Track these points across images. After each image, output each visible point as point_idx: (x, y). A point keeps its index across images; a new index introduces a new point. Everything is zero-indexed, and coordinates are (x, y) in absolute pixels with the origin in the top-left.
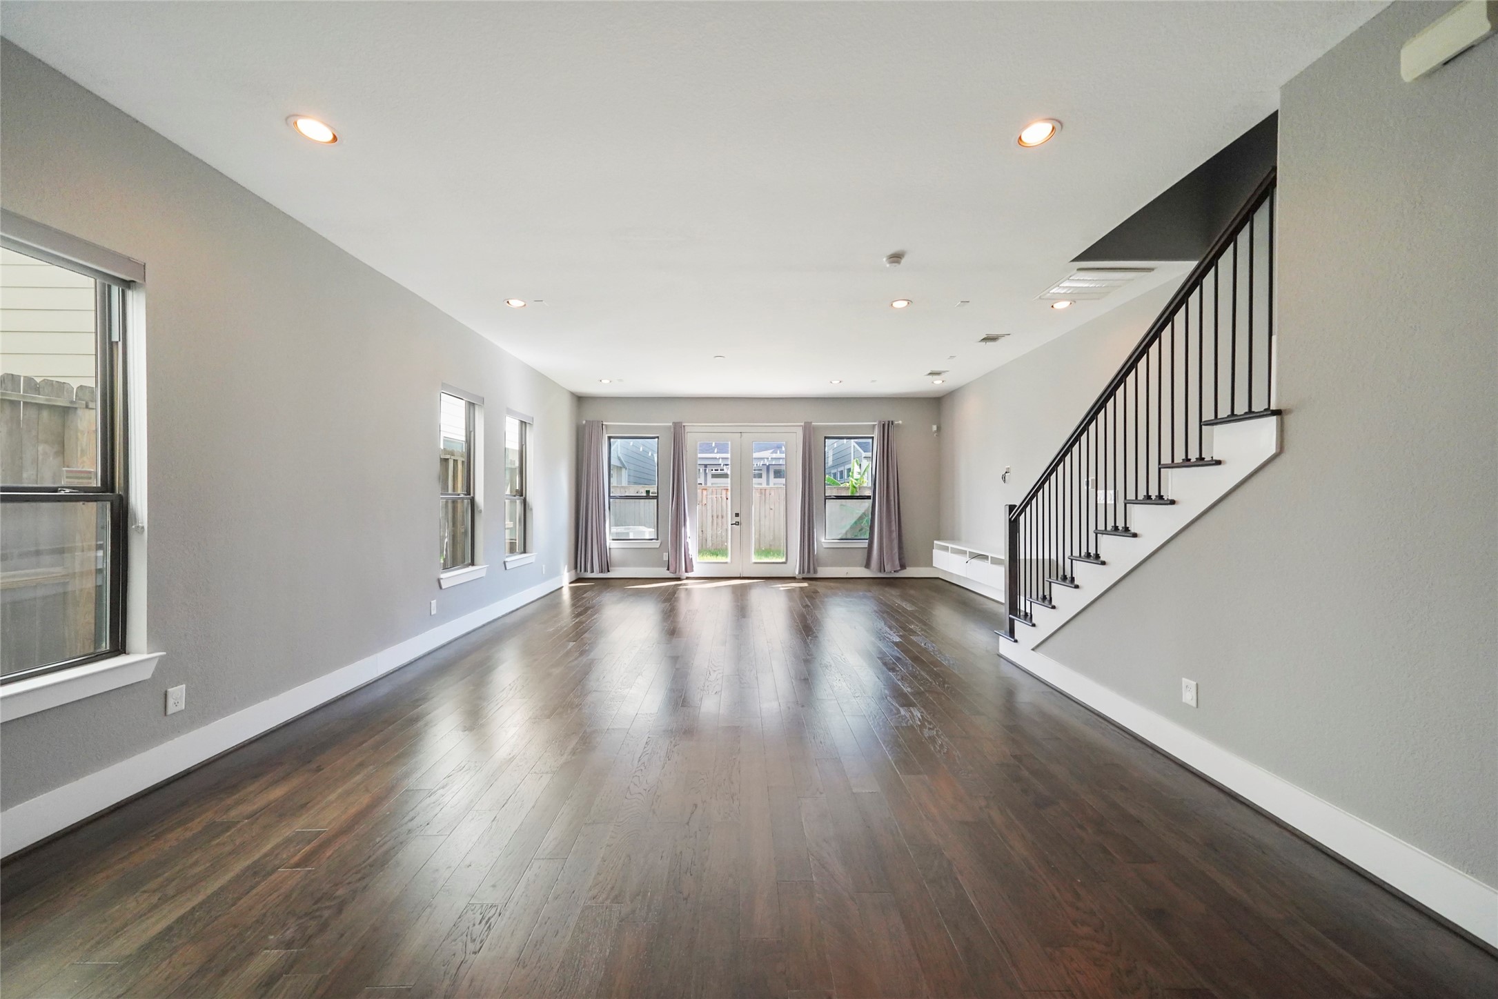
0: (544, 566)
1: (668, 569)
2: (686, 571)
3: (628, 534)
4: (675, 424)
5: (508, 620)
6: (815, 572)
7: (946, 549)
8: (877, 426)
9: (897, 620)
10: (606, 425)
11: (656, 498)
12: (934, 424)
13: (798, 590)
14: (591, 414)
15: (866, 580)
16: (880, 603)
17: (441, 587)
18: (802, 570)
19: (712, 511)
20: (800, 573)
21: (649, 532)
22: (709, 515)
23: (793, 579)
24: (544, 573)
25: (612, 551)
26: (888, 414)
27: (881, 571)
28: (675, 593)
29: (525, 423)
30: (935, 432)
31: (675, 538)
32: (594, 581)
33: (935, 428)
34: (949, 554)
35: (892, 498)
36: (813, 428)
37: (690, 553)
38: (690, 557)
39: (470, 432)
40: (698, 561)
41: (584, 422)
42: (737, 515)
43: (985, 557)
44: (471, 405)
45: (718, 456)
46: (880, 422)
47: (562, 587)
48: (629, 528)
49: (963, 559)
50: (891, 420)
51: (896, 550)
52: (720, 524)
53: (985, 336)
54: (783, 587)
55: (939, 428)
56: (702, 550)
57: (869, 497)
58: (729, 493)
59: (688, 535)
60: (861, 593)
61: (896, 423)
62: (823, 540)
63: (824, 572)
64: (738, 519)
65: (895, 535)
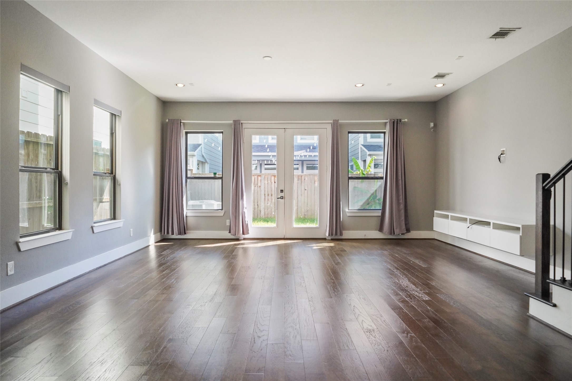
0: (132, 230)
1: (230, 232)
2: (243, 233)
3: (201, 206)
4: (235, 121)
5: (93, 276)
6: (341, 234)
7: (446, 217)
8: (388, 123)
9: (417, 277)
10: (184, 123)
11: (221, 178)
12: (432, 122)
13: (328, 248)
14: (173, 114)
15: (378, 240)
16: (396, 260)
17: (19, 250)
18: (331, 233)
19: (265, 191)
20: (329, 235)
21: (217, 205)
22: (263, 193)
23: (325, 239)
24: (131, 235)
25: (188, 218)
26: (397, 114)
27: (391, 234)
28: (234, 251)
29: (115, 115)
30: (432, 128)
31: (235, 208)
32: (173, 241)
33: (432, 125)
34: (449, 221)
35: (400, 178)
36: (340, 125)
37: (246, 219)
38: (246, 222)
39: (58, 116)
40: (253, 226)
41: (167, 120)
42: (282, 191)
43: (488, 224)
44: (59, 92)
45: (270, 154)
46: (391, 120)
47: (149, 245)
48: (203, 202)
49: (464, 225)
50: (399, 118)
51: (403, 218)
52: (270, 200)
53: (497, 30)
54: (316, 246)
55: (435, 125)
56: (255, 219)
57: (382, 178)
58: (276, 179)
59: (245, 206)
60: (380, 252)
61: (403, 120)
62: (347, 210)
63: (347, 234)
64: (282, 194)
65: (402, 206)
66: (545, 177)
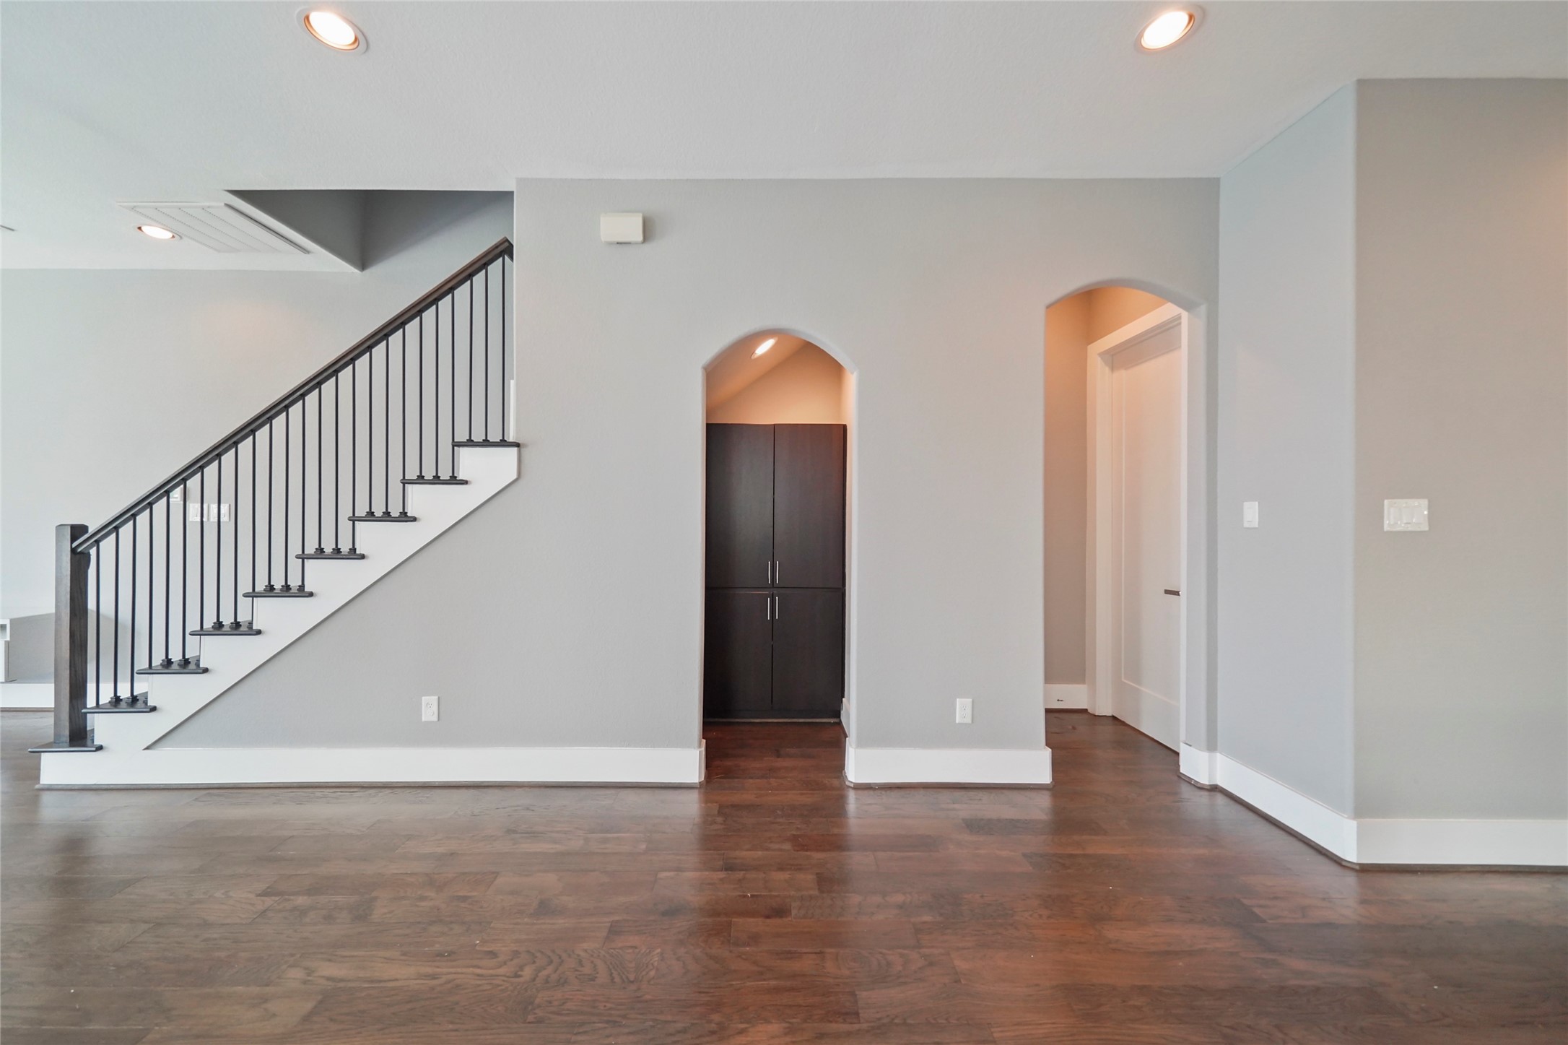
66: (77, 531)
